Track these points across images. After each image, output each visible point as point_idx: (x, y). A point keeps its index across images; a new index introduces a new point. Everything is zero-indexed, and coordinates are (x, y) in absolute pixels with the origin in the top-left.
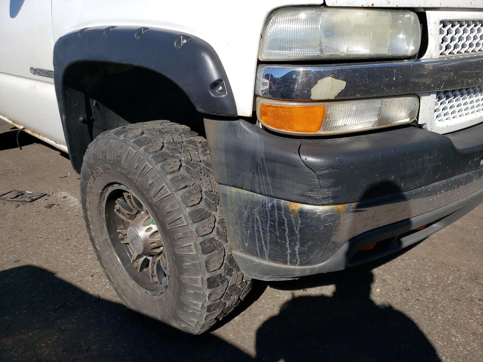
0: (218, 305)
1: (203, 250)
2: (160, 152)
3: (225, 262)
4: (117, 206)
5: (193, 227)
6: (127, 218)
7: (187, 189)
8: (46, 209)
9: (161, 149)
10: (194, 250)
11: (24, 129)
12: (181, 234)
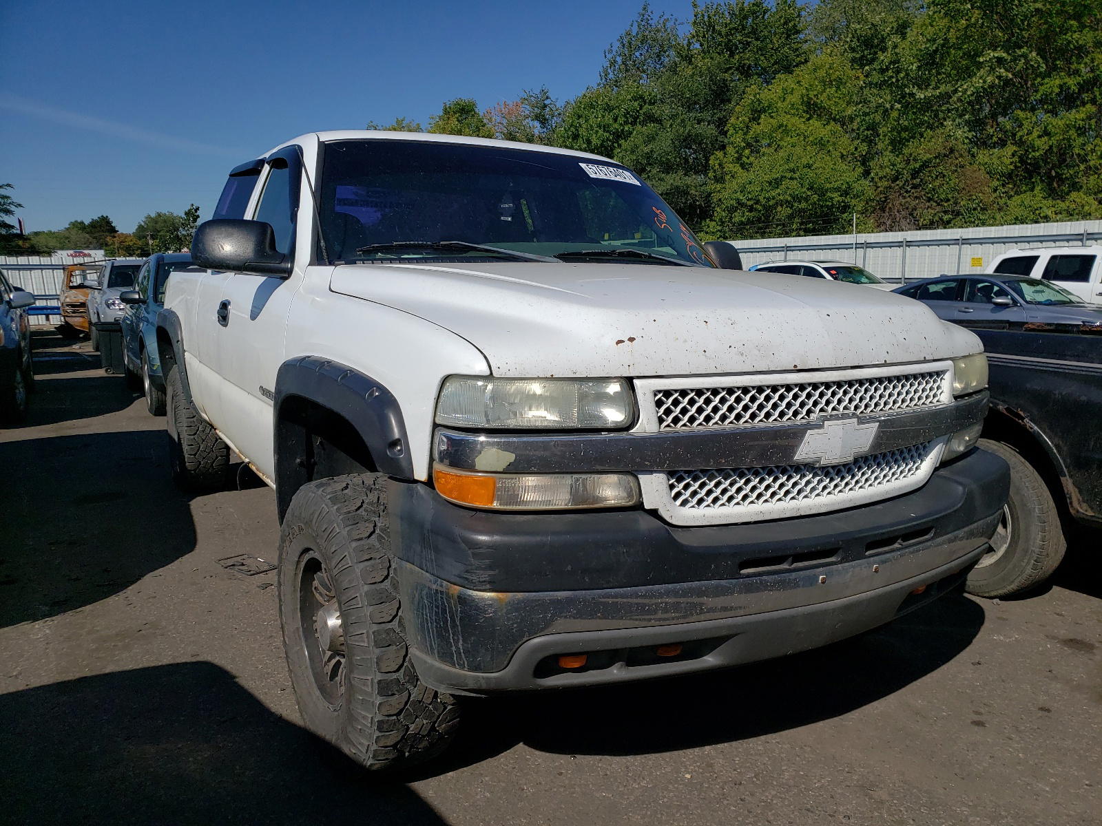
0: (395, 724)
1: (375, 642)
2: (354, 513)
3: (405, 664)
4: (316, 583)
5: (368, 611)
6: (325, 601)
7: (372, 561)
8: (257, 589)
9: (357, 510)
10: (366, 640)
11: (249, 463)
12: (353, 618)
